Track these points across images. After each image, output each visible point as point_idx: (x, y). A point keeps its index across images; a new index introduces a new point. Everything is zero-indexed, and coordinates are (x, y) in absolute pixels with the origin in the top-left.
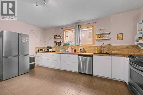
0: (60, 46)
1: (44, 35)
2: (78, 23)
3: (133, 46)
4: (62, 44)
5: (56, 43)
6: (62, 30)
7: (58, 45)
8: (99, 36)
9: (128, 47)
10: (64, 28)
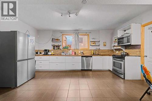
0: (59, 49)
1: (38, 36)
2: (77, 30)
3: (111, 50)
4: (61, 47)
5: (54, 46)
6: (61, 34)
7: (56, 48)
8: (93, 43)
9: (108, 51)
10: (63, 33)
